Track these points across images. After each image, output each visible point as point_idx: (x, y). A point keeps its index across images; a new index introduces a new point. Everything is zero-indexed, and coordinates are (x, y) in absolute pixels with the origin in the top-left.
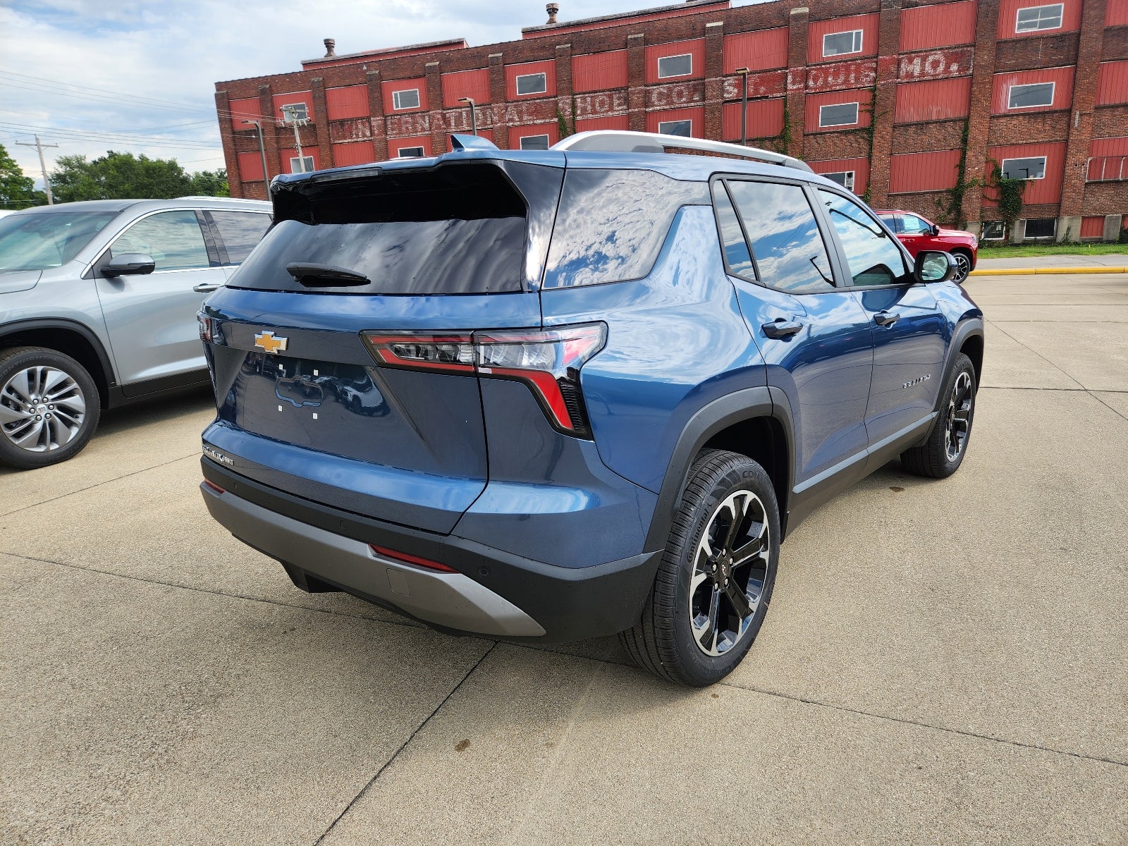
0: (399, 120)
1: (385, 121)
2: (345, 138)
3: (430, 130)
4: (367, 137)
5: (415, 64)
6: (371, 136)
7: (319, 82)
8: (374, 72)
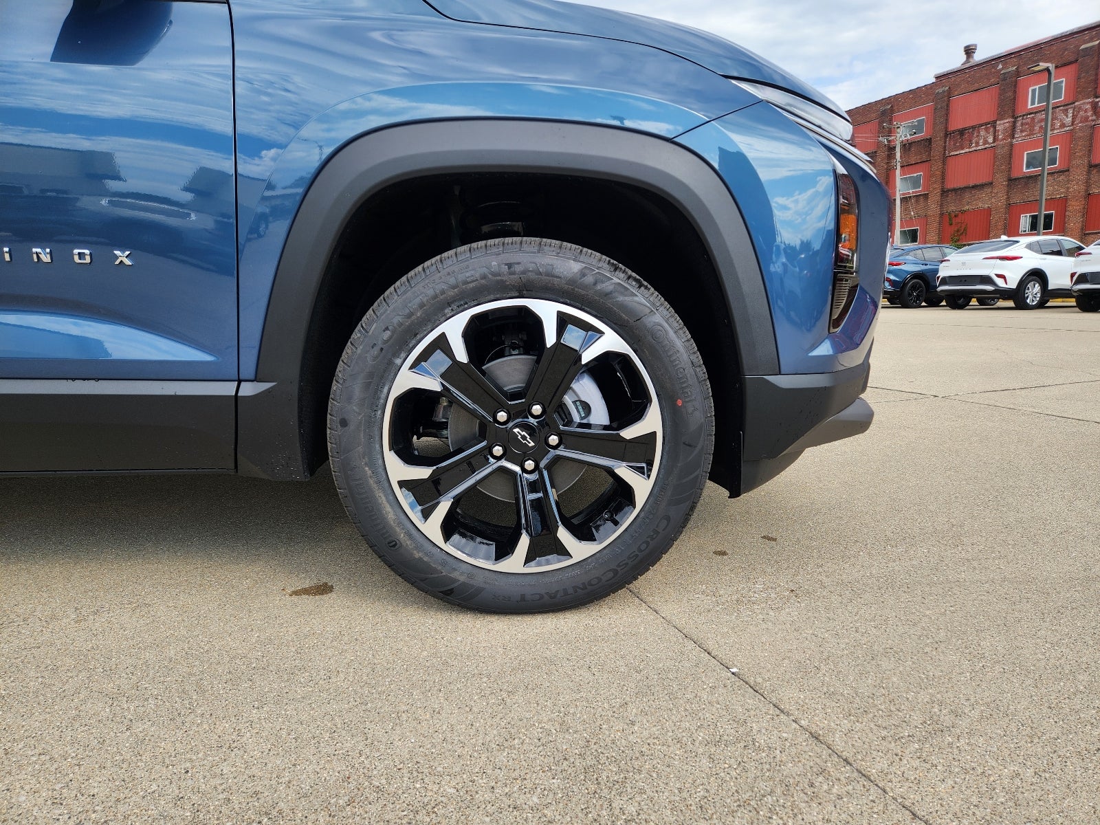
0: (1033, 119)
1: (1014, 123)
2: (963, 149)
3: (1072, 124)
4: (989, 143)
5: (1066, 50)
6: (994, 142)
7: (944, 92)
8: (1010, 69)
